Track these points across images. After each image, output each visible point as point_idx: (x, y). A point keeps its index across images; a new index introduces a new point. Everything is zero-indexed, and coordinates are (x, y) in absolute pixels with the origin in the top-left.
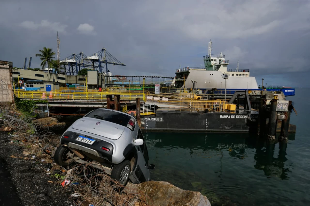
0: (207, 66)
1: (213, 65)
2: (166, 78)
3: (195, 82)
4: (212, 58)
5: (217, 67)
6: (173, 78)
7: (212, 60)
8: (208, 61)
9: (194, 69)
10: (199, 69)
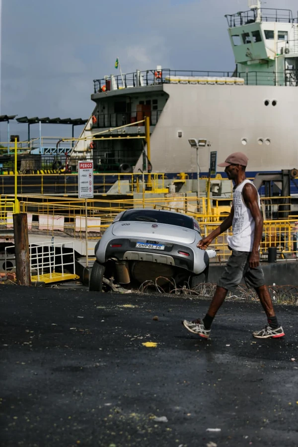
0: (245, 59)
1: (272, 58)
2: (44, 121)
3: (205, 142)
4: (265, 26)
5: (291, 67)
6: (82, 122)
7: (269, 34)
8: (247, 39)
9: (187, 78)
10: (210, 79)
